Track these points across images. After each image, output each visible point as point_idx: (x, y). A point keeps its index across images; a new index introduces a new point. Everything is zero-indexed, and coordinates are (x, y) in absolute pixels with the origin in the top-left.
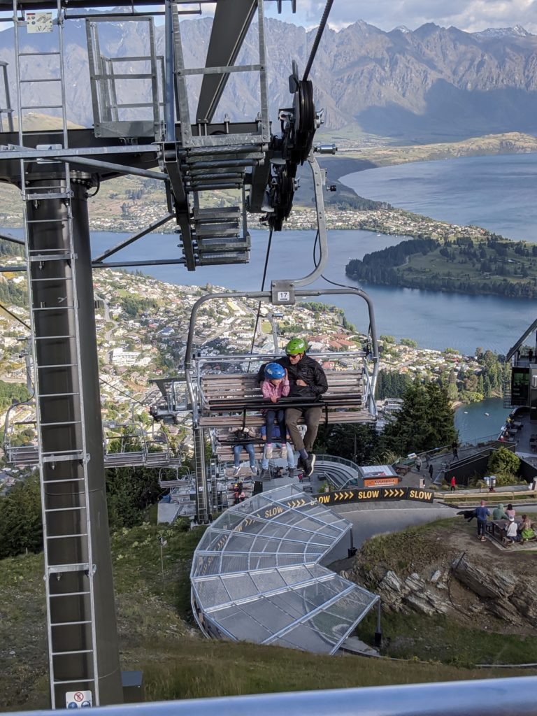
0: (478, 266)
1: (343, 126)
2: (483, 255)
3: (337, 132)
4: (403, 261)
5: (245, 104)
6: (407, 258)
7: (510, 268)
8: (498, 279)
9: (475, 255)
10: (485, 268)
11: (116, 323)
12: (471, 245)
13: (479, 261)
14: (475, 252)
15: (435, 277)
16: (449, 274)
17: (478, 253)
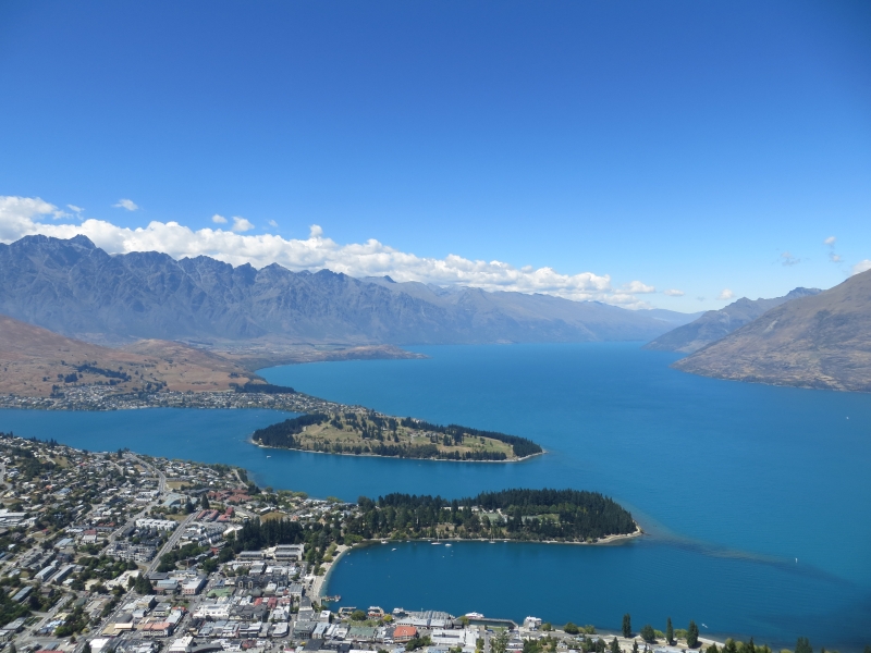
0: (360, 432)
2: (364, 425)
4: (301, 431)
6: (304, 428)
7: (385, 434)
8: (376, 442)
9: (358, 426)
10: (365, 435)
11: (10, 486)
12: (355, 418)
13: (361, 429)
14: (358, 423)
15: (327, 442)
16: (338, 440)
17: (361, 423)
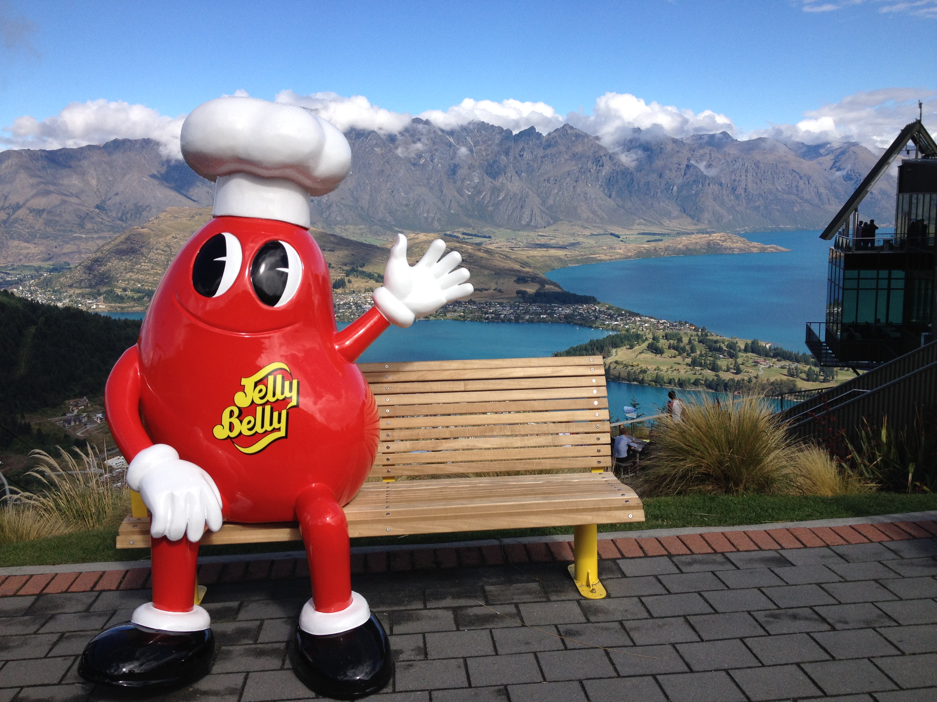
0: (689, 360)
1: (549, 224)
2: (693, 349)
3: (543, 229)
4: (610, 354)
5: (451, 201)
6: (614, 351)
7: (723, 364)
8: (709, 374)
10: (694, 363)
12: (680, 340)
13: (689, 356)
14: (684, 347)
15: (643, 371)
16: (658, 369)
17: (688, 348)
